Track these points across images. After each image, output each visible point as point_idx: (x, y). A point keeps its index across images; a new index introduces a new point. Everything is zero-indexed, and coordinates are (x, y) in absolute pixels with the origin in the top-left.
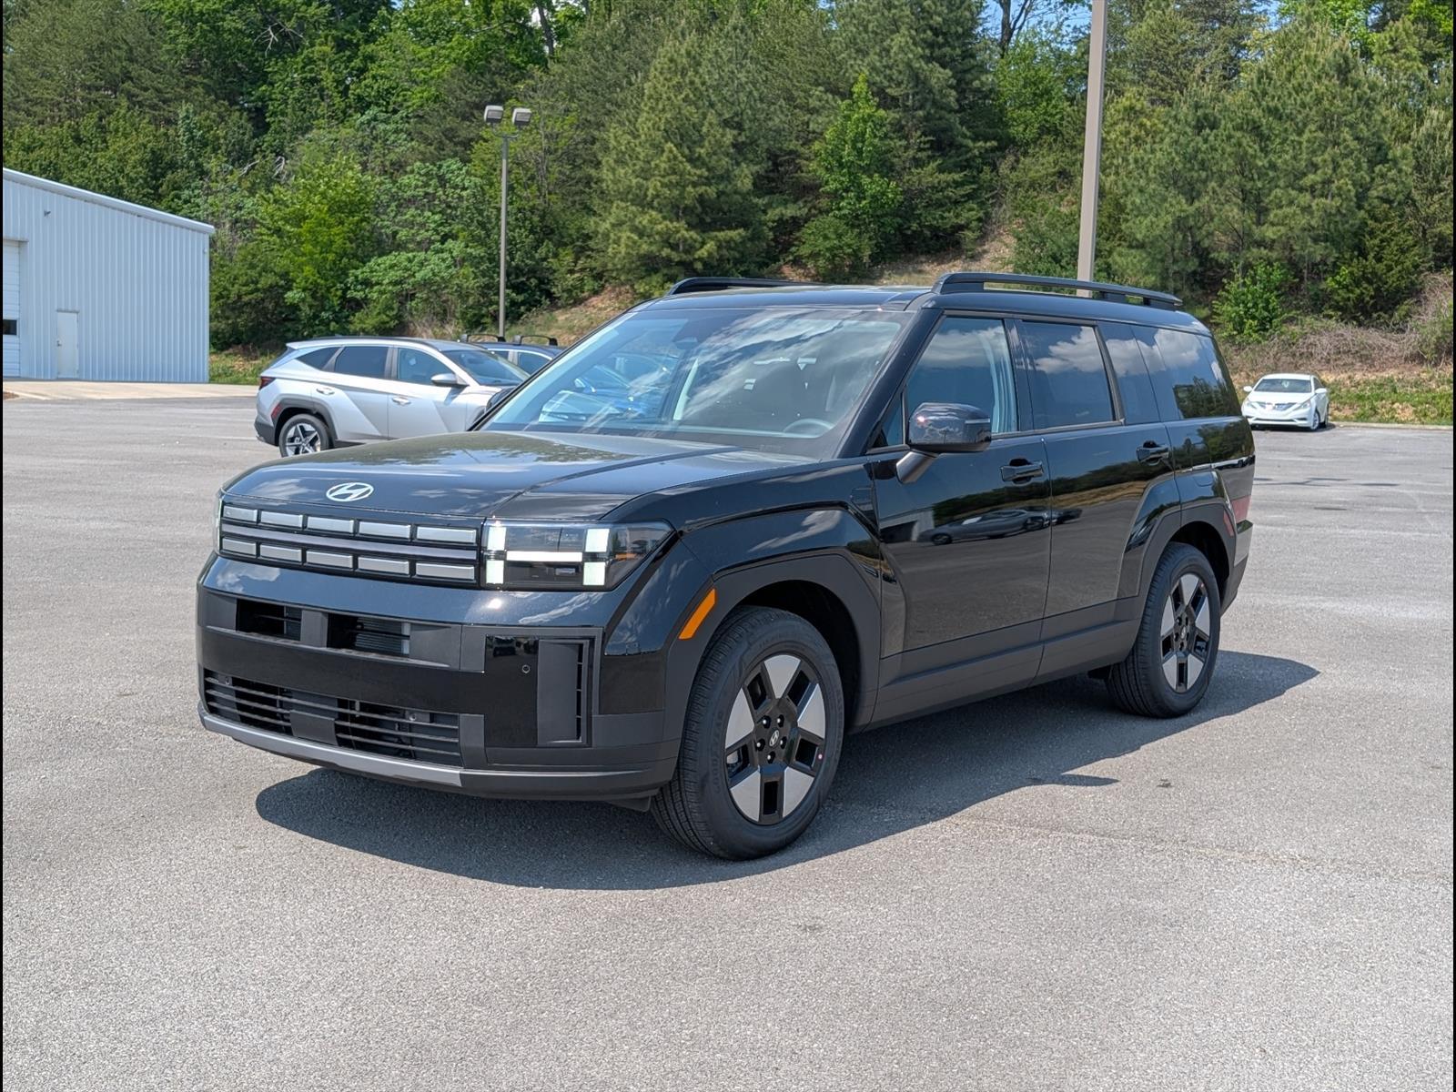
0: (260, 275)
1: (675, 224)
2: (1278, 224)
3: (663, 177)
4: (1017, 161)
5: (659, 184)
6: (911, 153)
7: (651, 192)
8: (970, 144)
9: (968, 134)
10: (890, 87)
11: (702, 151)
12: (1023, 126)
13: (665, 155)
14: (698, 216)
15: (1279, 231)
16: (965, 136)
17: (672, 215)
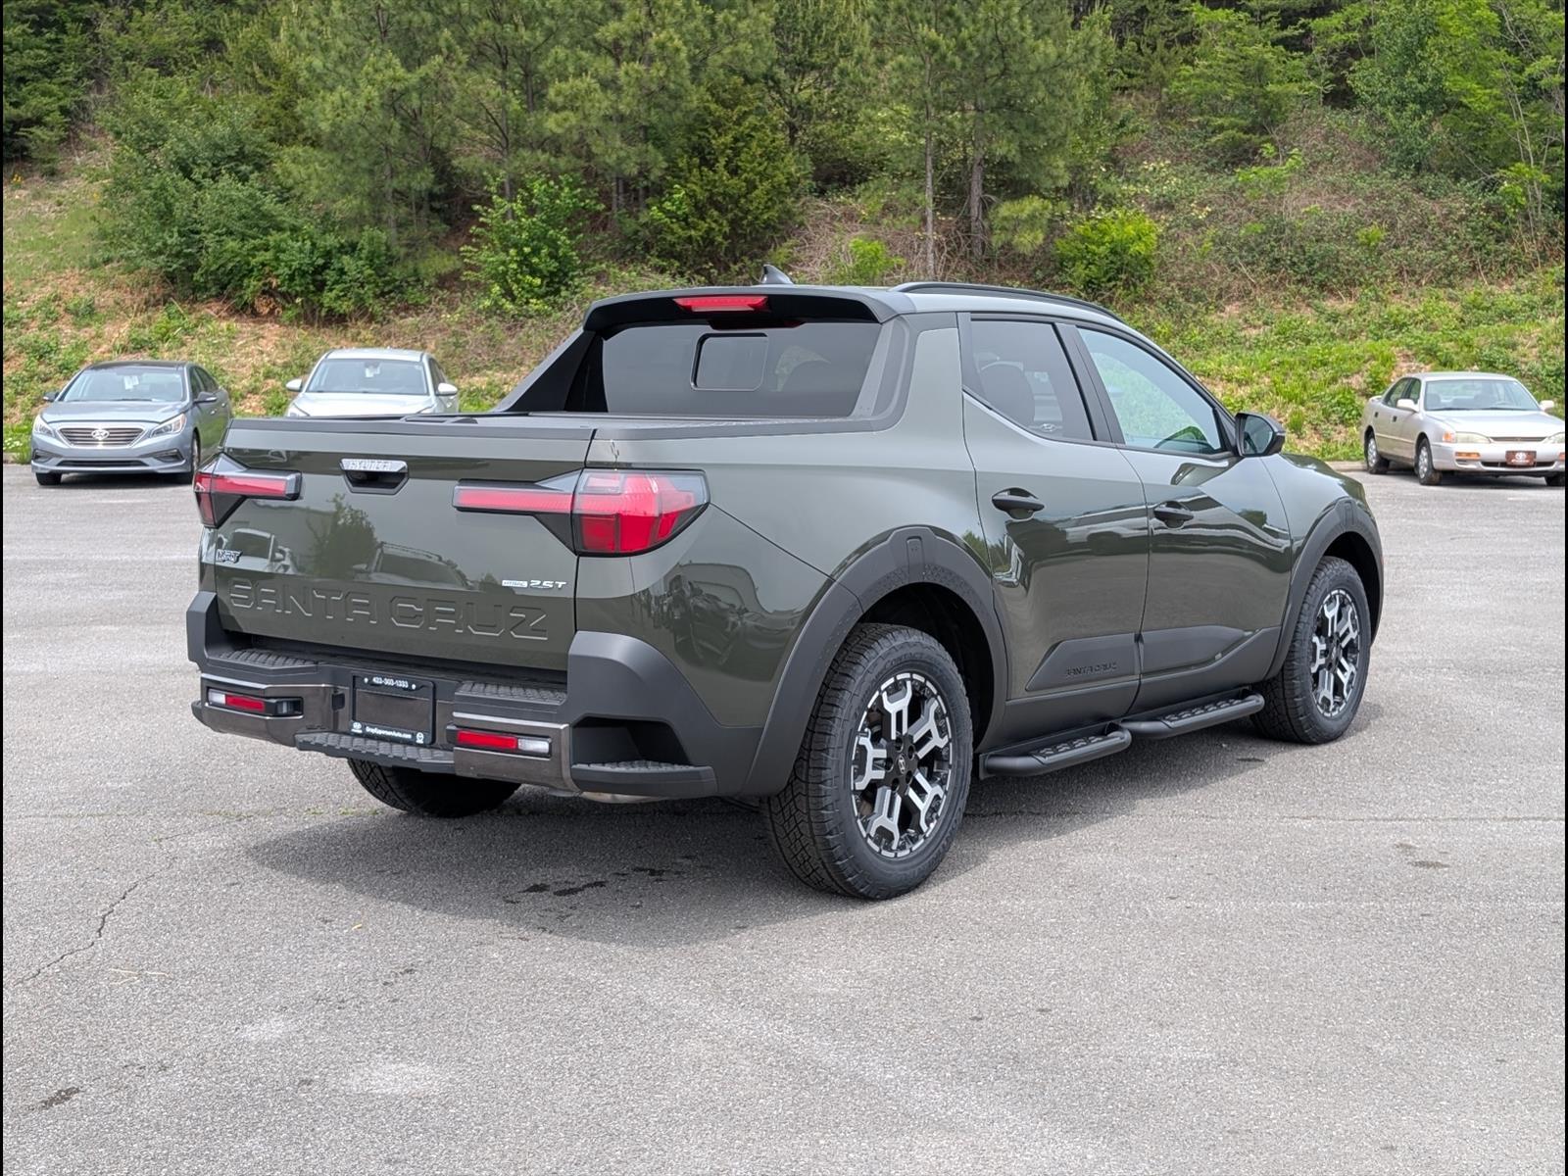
2: (564, 108)
15: (565, 120)
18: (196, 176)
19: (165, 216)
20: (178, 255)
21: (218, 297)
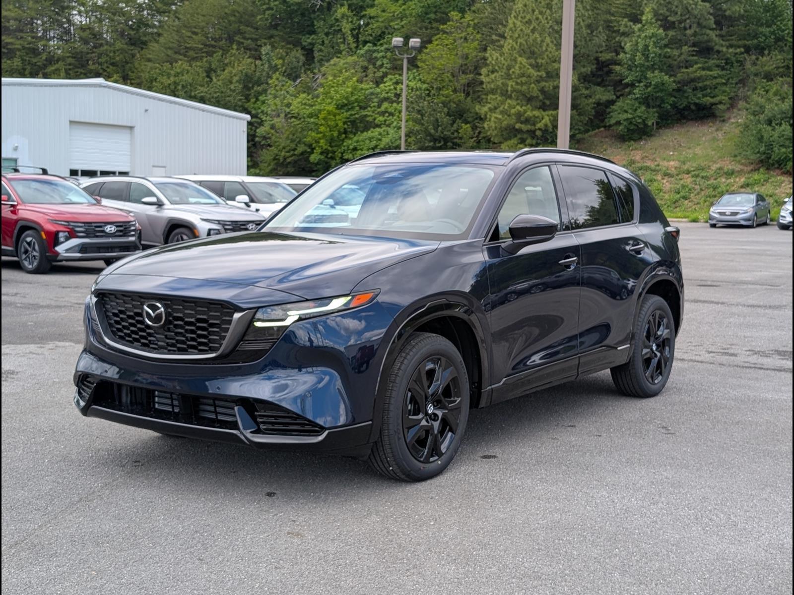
0: (296, 145)
1: (524, 108)
3: (518, 78)
4: (757, 59)
5: (514, 84)
6: (683, 57)
7: (509, 89)
8: (724, 49)
9: (724, 43)
10: (670, 16)
11: (543, 61)
12: (764, 38)
13: (518, 65)
14: (541, 101)
16: (722, 46)
17: (524, 103)
18: (773, 124)
19: (761, 139)
20: (764, 153)
21: (778, 168)
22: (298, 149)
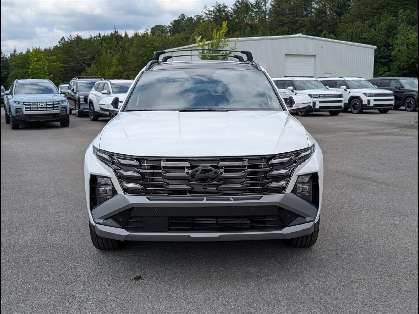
22: (411, 61)
